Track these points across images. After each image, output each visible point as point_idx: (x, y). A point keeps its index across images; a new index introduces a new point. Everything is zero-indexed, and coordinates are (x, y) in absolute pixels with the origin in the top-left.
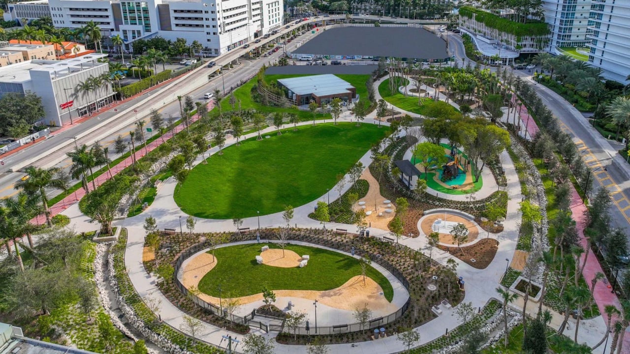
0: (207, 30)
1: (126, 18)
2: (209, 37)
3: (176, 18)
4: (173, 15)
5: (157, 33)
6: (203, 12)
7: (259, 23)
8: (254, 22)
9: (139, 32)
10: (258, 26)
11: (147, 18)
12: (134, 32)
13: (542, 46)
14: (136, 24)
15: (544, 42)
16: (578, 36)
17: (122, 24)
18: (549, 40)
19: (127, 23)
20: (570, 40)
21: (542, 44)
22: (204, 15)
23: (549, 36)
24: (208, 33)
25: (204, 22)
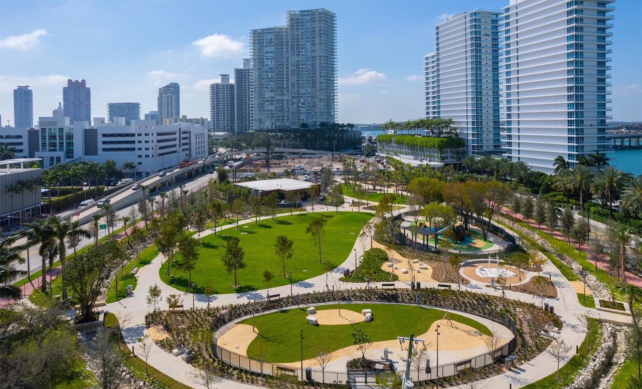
0: (140, 153)
1: (44, 145)
2: (140, 160)
3: (104, 143)
4: (100, 139)
5: (80, 158)
6: (136, 135)
7: (187, 152)
8: (183, 150)
9: (58, 159)
10: (186, 155)
11: (70, 144)
12: (52, 159)
13: (461, 157)
14: (56, 150)
15: (462, 154)
16: (488, 147)
17: (39, 151)
18: (465, 152)
19: (44, 149)
20: (482, 150)
21: (460, 155)
22: (136, 138)
23: (464, 149)
24: (139, 156)
25: (137, 146)
